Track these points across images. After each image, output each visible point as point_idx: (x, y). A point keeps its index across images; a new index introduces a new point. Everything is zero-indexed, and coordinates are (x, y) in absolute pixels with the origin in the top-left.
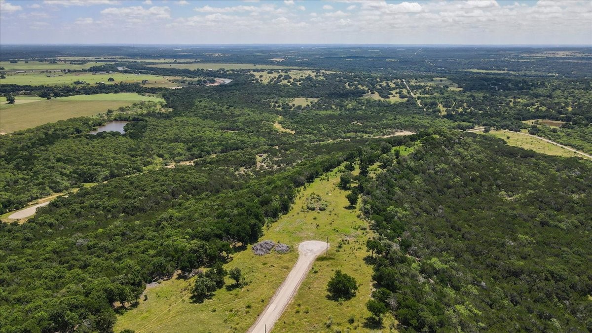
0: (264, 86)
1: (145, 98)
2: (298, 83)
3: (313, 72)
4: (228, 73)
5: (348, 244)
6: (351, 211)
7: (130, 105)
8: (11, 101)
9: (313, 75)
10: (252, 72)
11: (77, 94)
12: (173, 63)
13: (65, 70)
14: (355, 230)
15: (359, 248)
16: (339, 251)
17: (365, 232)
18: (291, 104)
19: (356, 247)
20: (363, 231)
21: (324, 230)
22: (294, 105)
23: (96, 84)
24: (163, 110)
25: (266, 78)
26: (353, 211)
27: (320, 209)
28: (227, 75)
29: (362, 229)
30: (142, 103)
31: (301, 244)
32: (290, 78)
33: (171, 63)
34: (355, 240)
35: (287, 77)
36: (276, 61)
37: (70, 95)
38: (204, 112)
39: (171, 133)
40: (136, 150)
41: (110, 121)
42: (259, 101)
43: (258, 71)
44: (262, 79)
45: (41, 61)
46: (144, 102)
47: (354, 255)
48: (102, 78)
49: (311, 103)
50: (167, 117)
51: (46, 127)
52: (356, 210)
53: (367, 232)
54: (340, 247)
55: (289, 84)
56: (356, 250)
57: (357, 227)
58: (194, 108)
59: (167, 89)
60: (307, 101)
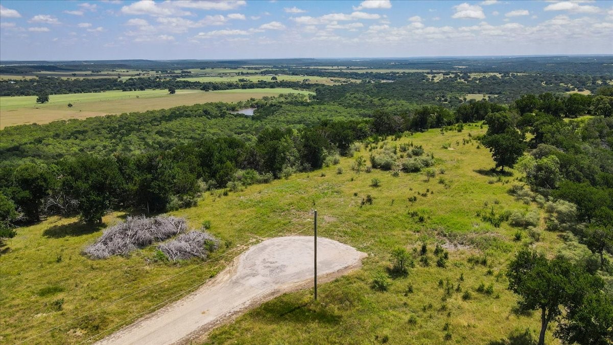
0: (434, 83)
1: (296, 92)
2: (478, 82)
3: (500, 74)
4: (397, 75)
5: (440, 264)
6: (495, 179)
7: (276, 96)
8: (172, 92)
9: (499, 76)
10: (426, 74)
11: (235, 89)
12: (346, 69)
13: (239, 73)
14: (488, 225)
15: (480, 290)
16: (382, 288)
17: (524, 233)
18: (461, 98)
19: (470, 283)
20: (516, 230)
21: (377, 213)
22: (465, 99)
23: (259, 81)
24: (308, 101)
25: (439, 78)
26: (499, 180)
27: (406, 170)
28: (396, 77)
29: (517, 224)
30: (290, 95)
31: (267, 242)
32: (469, 77)
33: (343, 69)
34: (477, 254)
35: (466, 77)
36: (458, 68)
37: (228, 89)
38: (351, 102)
39: (297, 117)
40: (246, 128)
41: (246, 107)
42: (421, 95)
43: (432, 73)
44: (434, 78)
45: (225, 68)
46: (293, 94)
47: (442, 319)
48: (268, 78)
49: (489, 97)
50: (308, 104)
51: (178, 109)
52: (510, 179)
53: (533, 235)
54: (398, 272)
55: (466, 82)
56: (466, 297)
57: (497, 216)
58: (342, 99)
59: (323, 85)
60: (484, 97)
